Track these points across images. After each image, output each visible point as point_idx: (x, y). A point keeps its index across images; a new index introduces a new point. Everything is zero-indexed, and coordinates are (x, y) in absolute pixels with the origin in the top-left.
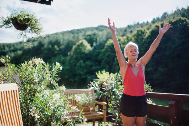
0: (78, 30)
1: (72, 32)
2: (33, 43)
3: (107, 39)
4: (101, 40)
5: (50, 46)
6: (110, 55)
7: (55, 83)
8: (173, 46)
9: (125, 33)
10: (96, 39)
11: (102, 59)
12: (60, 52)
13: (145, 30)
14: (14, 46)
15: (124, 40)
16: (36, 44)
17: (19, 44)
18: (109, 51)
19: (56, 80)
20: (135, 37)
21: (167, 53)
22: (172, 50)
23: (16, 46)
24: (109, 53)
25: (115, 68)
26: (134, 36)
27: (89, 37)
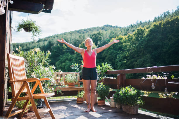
0: (85, 30)
1: (79, 32)
2: (44, 42)
3: (111, 38)
4: (105, 39)
5: (59, 45)
6: (113, 52)
7: (48, 64)
8: (170, 43)
9: (127, 32)
10: (101, 38)
11: (106, 56)
12: (68, 50)
13: (145, 29)
14: (26, 45)
15: (126, 39)
16: (46, 43)
17: (31, 43)
18: (111, 49)
19: (48, 62)
20: (136, 36)
21: (164, 50)
22: (169, 47)
23: (28, 45)
24: (112, 50)
25: (117, 64)
26: (134, 35)
27: (94, 36)
